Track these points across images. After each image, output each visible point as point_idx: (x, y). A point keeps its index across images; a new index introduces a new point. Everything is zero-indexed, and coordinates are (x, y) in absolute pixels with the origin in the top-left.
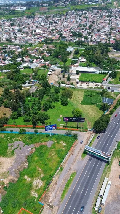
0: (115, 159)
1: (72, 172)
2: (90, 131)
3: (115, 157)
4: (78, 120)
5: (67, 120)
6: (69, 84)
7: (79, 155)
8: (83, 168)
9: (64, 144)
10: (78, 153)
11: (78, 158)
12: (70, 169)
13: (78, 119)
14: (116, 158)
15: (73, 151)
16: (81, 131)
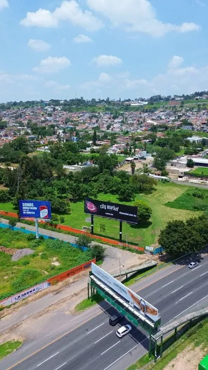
0: (193, 349)
1: (14, 337)
2: (152, 253)
3: (197, 344)
4: (120, 213)
5: (94, 209)
6: (159, 175)
7: (74, 298)
8: (53, 339)
9: (57, 264)
10: (76, 294)
11: (64, 305)
12: (12, 329)
13: (119, 210)
14: (197, 349)
15: (68, 285)
16: (124, 248)
